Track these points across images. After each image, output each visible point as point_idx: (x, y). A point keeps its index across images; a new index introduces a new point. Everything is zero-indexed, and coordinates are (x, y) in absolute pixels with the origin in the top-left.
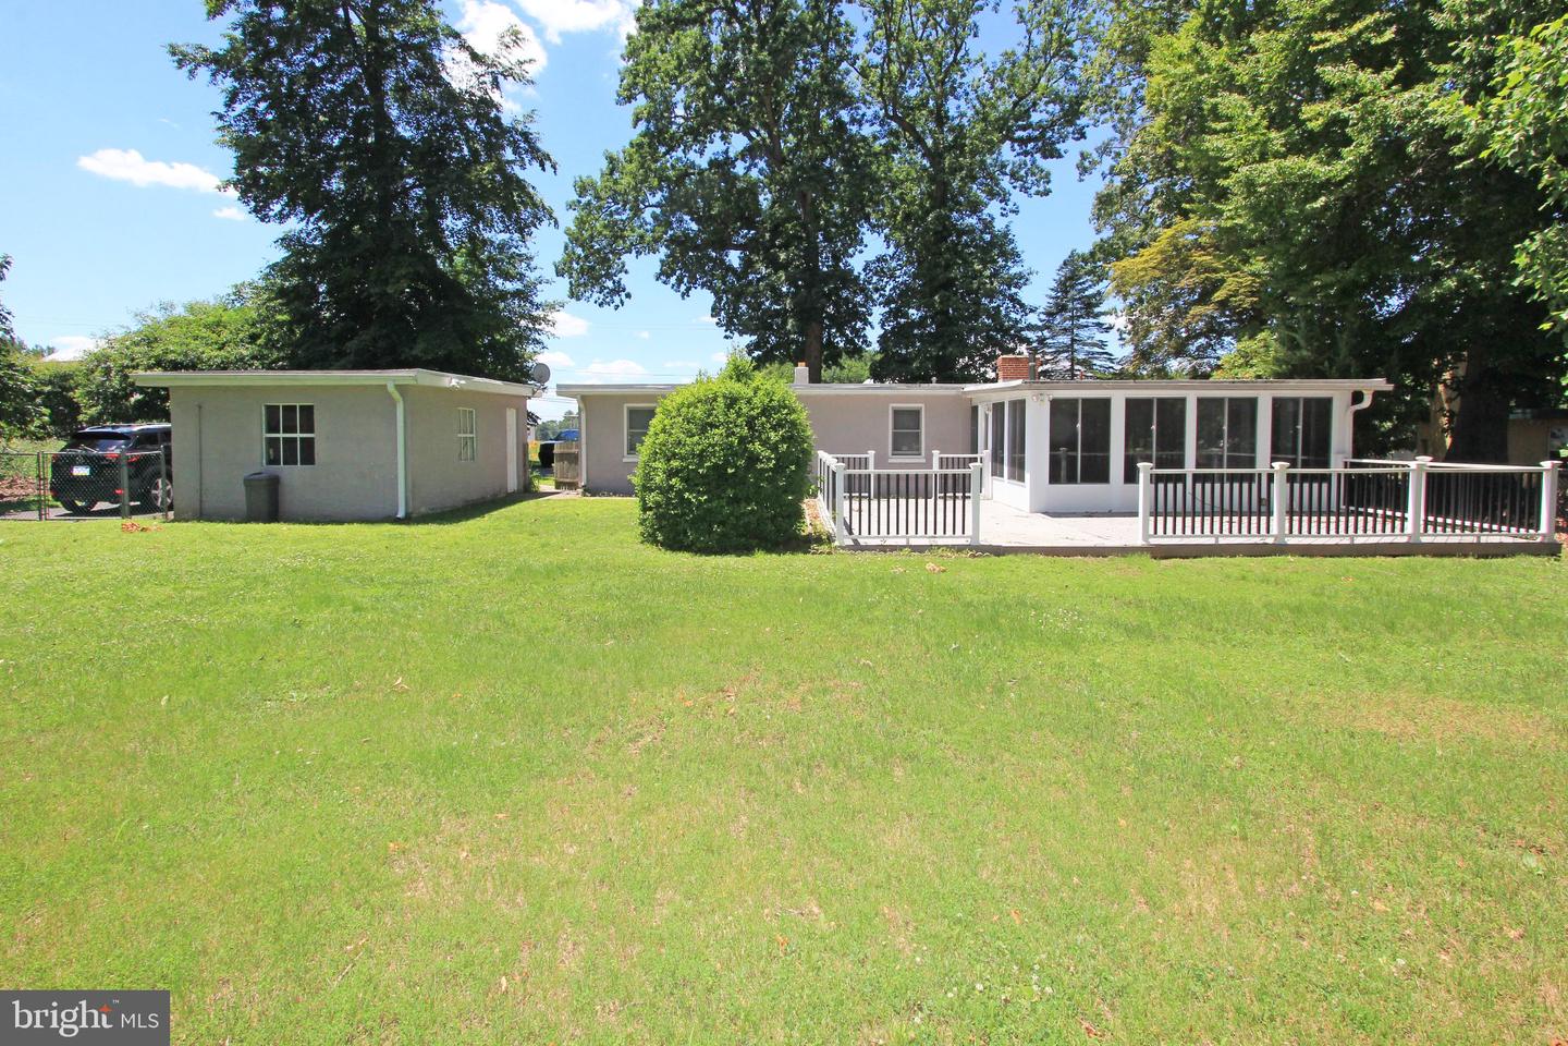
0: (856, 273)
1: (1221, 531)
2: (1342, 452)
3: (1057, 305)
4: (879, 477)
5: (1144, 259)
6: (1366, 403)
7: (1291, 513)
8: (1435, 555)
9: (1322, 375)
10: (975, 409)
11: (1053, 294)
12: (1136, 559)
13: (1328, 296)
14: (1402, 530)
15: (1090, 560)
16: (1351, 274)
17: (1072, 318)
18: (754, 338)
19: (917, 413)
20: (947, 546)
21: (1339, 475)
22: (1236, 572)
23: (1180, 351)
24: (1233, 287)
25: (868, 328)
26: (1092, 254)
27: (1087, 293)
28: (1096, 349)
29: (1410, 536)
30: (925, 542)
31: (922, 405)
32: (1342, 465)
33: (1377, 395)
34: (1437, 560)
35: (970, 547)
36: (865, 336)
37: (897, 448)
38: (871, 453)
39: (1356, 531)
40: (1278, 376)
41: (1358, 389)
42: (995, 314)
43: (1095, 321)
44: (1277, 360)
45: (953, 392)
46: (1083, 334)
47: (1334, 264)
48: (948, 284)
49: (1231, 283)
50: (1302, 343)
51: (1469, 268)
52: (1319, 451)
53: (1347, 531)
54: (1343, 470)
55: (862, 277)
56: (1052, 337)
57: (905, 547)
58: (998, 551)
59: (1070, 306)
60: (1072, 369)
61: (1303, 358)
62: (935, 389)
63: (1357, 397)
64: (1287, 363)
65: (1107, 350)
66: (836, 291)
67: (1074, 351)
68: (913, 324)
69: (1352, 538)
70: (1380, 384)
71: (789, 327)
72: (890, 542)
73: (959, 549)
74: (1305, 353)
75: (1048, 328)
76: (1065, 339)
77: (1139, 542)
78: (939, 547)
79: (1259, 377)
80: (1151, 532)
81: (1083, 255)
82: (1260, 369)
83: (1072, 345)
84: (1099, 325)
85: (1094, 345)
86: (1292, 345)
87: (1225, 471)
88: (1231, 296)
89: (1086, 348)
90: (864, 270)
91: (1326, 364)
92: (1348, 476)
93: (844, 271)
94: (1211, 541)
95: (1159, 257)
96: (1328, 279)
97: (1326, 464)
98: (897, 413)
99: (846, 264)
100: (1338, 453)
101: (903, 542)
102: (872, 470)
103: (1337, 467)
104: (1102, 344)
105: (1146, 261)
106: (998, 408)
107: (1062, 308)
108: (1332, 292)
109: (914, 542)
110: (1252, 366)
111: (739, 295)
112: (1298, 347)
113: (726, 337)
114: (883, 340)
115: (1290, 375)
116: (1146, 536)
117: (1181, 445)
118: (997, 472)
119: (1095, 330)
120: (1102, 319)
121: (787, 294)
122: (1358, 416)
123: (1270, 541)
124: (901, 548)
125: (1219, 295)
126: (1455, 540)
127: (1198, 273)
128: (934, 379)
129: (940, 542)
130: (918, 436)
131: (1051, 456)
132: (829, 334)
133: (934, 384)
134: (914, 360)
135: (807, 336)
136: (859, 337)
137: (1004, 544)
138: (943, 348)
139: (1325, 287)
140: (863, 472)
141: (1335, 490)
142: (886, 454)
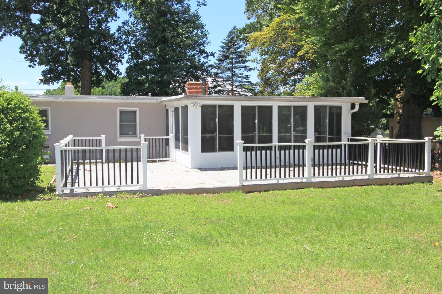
0: (112, 32)
1: (280, 177)
2: (347, 134)
3: (223, 55)
4: (108, 151)
5: (265, 32)
6: (357, 109)
7: (314, 165)
8: (379, 185)
9: (339, 95)
10: (167, 110)
11: (222, 50)
12: (234, 193)
13: (341, 55)
14: (366, 172)
15: (210, 195)
16: (351, 45)
17: (232, 63)
18: (47, 67)
19: (134, 113)
20: (126, 191)
21: (345, 145)
22: (280, 199)
23: (284, 83)
24: (306, 49)
25: (119, 64)
26: (244, 30)
27: (239, 50)
28: (244, 80)
29: (369, 175)
30: (114, 189)
31: (137, 109)
32: (347, 140)
33: (361, 105)
34: (379, 187)
35: (141, 191)
36: (118, 69)
37: (123, 133)
38: (103, 136)
39: (345, 174)
40: (321, 95)
41: (353, 102)
42: (192, 59)
43: (244, 65)
44: (321, 88)
45: (154, 101)
46: (238, 71)
47: (346, 40)
48: (165, 41)
49: (306, 48)
50: (330, 78)
51: (400, 44)
52: (336, 133)
53: (341, 174)
54: (347, 143)
55: (117, 35)
56: (222, 73)
57: (100, 193)
58: (158, 193)
59: (231, 56)
60: (232, 90)
61: (331, 87)
62: (149, 100)
63: (353, 106)
64: (324, 89)
65: (250, 80)
66: (99, 42)
67: (233, 81)
68: (146, 63)
69: (343, 177)
70: (363, 100)
71: (69, 62)
72: (92, 190)
73: (134, 192)
74: (332, 84)
75: (219, 68)
76: (228, 74)
77: (238, 184)
78: (122, 192)
79: (313, 95)
80: (244, 178)
81: (240, 29)
82: (313, 92)
83: (232, 77)
84: (246, 67)
85: (242, 77)
86: (326, 80)
87: (292, 144)
88: (305, 53)
89: (240, 79)
90: (118, 31)
91: (341, 89)
92: (349, 145)
93: (104, 31)
94: (275, 182)
95: (273, 33)
96: (342, 47)
97: (340, 140)
98: (122, 113)
99: (106, 27)
100: (345, 134)
101: (100, 190)
102: (104, 147)
103: (344, 142)
104: (247, 77)
105: (266, 34)
106: (177, 109)
107: (227, 58)
108: (343, 53)
109: (107, 189)
110: (310, 90)
111: (36, 42)
112: (329, 81)
113: (30, 66)
114: (128, 70)
115: (325, 95)
116: (241, 180)
117: (270, 131)
118: (177, 147)
119: (243, 69)
120: (247, 64)
121: (69, 42)
122: (353, 115)
123: (304, 180)
124: (97, 193)
125: (300, 53)
126: (389, 176)
127: (291, 41)
128: (150, 94)
129: (123, 189)
130: (135, 126)
131: (202, 137)
132: (96, 68)
133: (150, 97)
134: (145, 83)
135: (82, 68)
136: (114, 70)
137: (163, 188)
138: (162, 76)
139: (341, 50)
140: (98, 148)
141: (344, 153)
142: (117, 137)
